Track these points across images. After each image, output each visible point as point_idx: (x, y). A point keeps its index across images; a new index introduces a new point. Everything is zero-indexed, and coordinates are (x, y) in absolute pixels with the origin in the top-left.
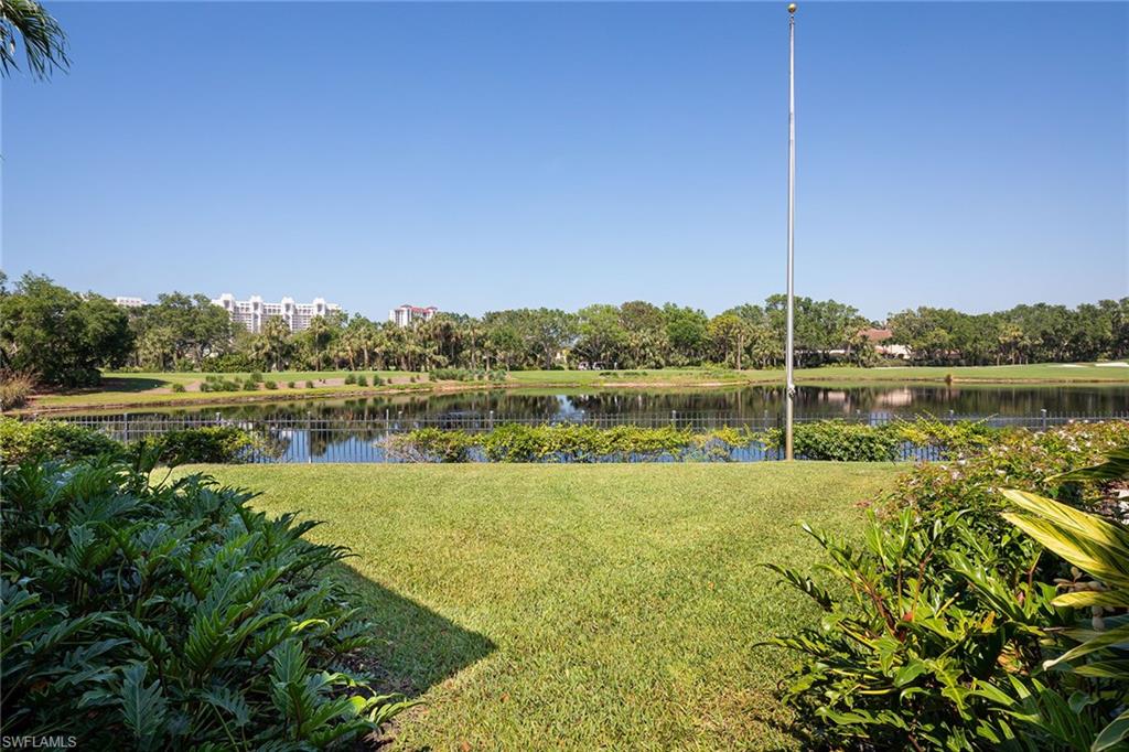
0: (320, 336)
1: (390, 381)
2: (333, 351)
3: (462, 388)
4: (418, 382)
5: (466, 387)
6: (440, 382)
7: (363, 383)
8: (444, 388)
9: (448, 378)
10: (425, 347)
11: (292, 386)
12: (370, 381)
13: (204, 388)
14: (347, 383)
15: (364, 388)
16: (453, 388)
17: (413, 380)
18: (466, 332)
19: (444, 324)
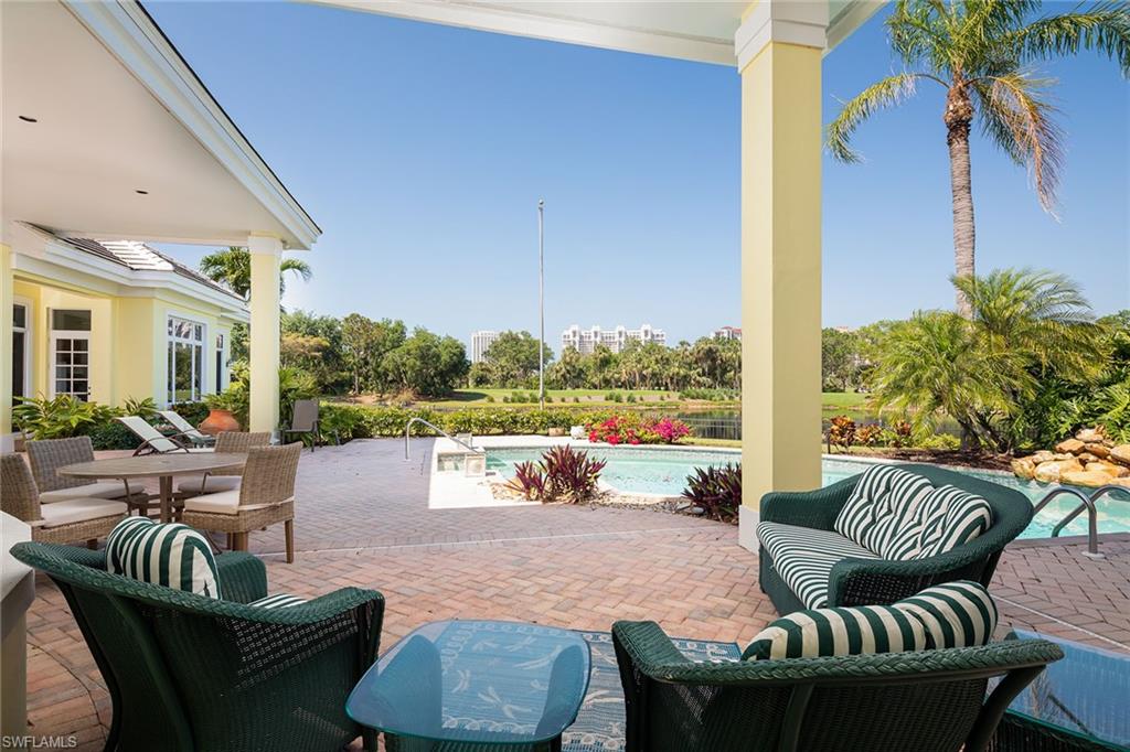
0: (601, 361)
1: (642, 399)
2: (609, 373)
3: (709, 407)
4: (667, 400)
5: (713, 406)
6: (689, 400)
7: (618, 400)
8: (690, 407)
9: (698, 398)
10: (690, 370)
11: (563, 400)
12: (625, 398)
13: (506, 400)
14: (607, 399)
15: (618, 404)
16: (699, 407)
17: (662, 399)
18: (730, 354)
19: (706, 348)
